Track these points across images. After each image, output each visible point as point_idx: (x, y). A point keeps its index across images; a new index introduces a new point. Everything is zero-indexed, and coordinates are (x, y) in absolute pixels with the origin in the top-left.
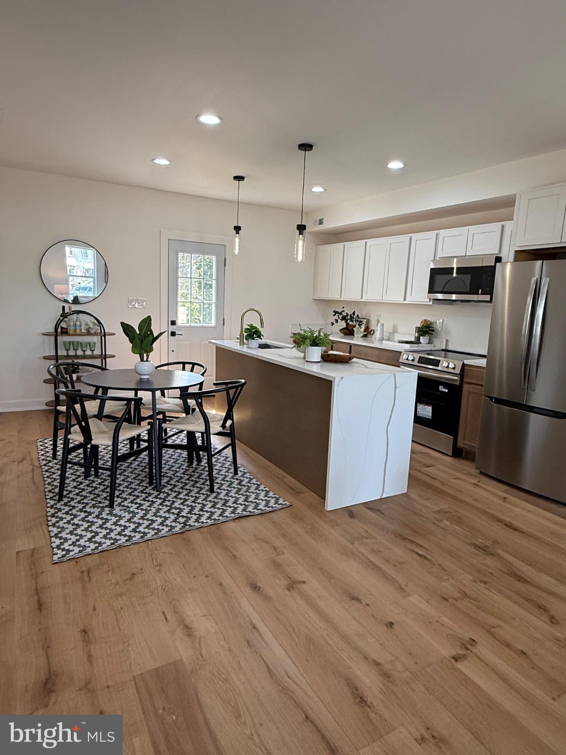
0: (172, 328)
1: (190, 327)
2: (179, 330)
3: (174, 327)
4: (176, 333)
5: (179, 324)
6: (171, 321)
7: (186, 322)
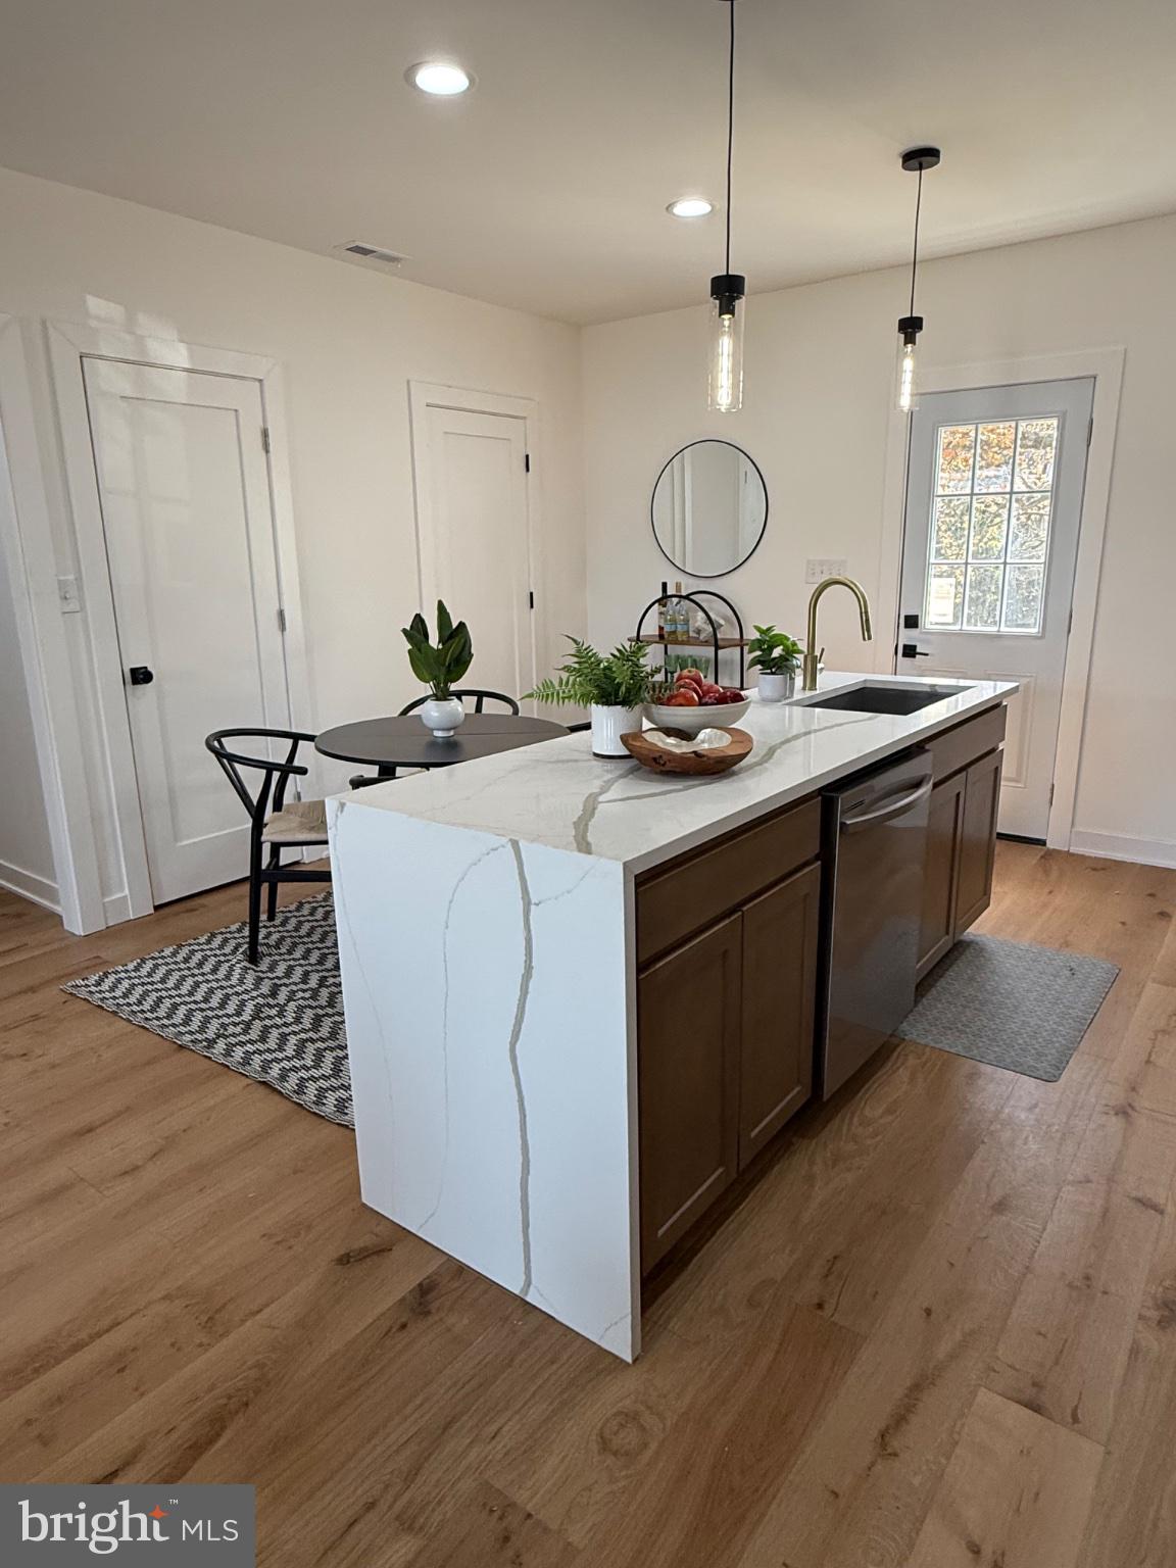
0: (908, 636)
1: (961, 634)
2: (927, 642)
3: (913, 632)
4: (918, 650)
5: (928, 626)
6: (907, 618)
7: (950, 619)
